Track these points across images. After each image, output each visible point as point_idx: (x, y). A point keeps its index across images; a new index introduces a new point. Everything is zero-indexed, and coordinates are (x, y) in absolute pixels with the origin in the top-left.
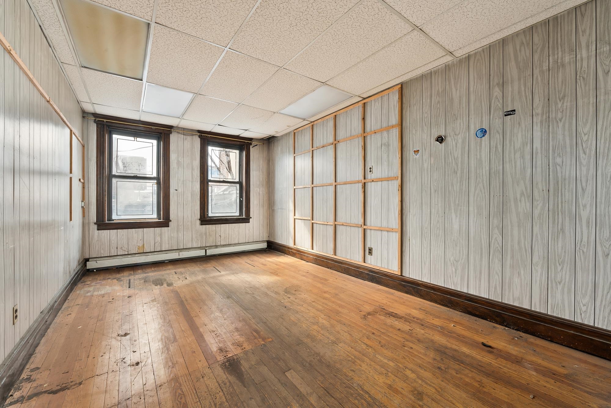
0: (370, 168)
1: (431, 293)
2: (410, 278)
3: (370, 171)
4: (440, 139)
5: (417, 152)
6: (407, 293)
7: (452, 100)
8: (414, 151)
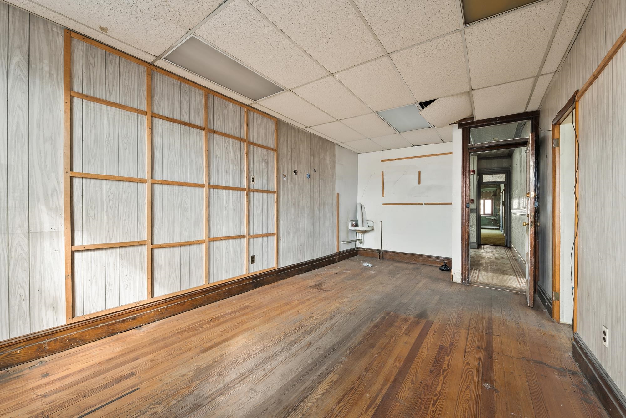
0: (253, 178)
1: (293, 271)
2: (282, 268)
3: (253, 181)
4: (295, 172)
5: (285, 175)
6: (281, 279)
7: (299, 151)
8: (284, 175)
